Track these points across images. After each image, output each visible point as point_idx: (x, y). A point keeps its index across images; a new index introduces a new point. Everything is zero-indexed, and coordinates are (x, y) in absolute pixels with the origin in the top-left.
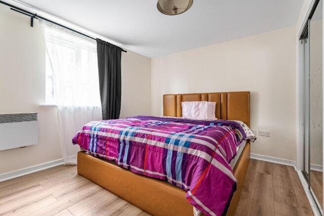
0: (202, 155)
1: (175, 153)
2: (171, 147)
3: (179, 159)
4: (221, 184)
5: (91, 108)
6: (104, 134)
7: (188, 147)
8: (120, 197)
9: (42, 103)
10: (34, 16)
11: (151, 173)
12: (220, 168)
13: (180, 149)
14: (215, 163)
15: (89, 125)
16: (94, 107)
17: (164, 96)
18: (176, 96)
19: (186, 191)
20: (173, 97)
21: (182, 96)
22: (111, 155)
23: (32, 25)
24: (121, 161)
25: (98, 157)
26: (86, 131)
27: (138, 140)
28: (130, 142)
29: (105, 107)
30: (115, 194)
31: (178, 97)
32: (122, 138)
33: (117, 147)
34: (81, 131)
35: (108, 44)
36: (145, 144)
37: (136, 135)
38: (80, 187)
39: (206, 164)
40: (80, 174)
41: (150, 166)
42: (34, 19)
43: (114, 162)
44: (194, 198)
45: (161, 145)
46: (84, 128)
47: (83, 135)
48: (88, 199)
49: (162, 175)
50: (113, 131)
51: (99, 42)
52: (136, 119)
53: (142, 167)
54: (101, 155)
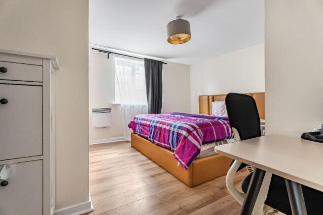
0: (184, 133)
1: (173, 132)
2: (172, 129)
3: (175, 135)
4: (190, 148)
5: (141, 106)
6: (143, 122)
7: (179, 129)
8: (150, 159)
9: (113, 103)
10: (109, 53)
11: (163, 144)
12: (191, 140)
13: (176, 130)
14: (190, 138)
15: (137, 116)
16: (143, 106)
17: (200, 97)
18: (209, 97)
19: (173, 151)
20: (207, 97)
21: (213, 97)
22: (146, 134)
23: (108, 58)
24: (150, 137)
25: (140, 136)
26: (135, 120)
27: (158, 125)
28: (155, 126)
29: (150, 105)
30: (147, 157)
31: (211, 98)
32: (151, 124)
33: (148, 129)
34: (133, 120)
35: (152, 61)
36: (161, 128)
37: (157, 122)
38: (132, 152)
39: (185, 138)
40: (132, 147)
41: (163, 141)
42: (110, 54)
43: (147, 138)
44: (176, 155)
45: (168, 128)
46: (135, 118)
47: (133, 122)
48: (133, 158)
49: (168, 146)
50: (147, 120)
51: (146, 60)
52: (169, 115)
53: (159, 141)
54: (142, 135)
